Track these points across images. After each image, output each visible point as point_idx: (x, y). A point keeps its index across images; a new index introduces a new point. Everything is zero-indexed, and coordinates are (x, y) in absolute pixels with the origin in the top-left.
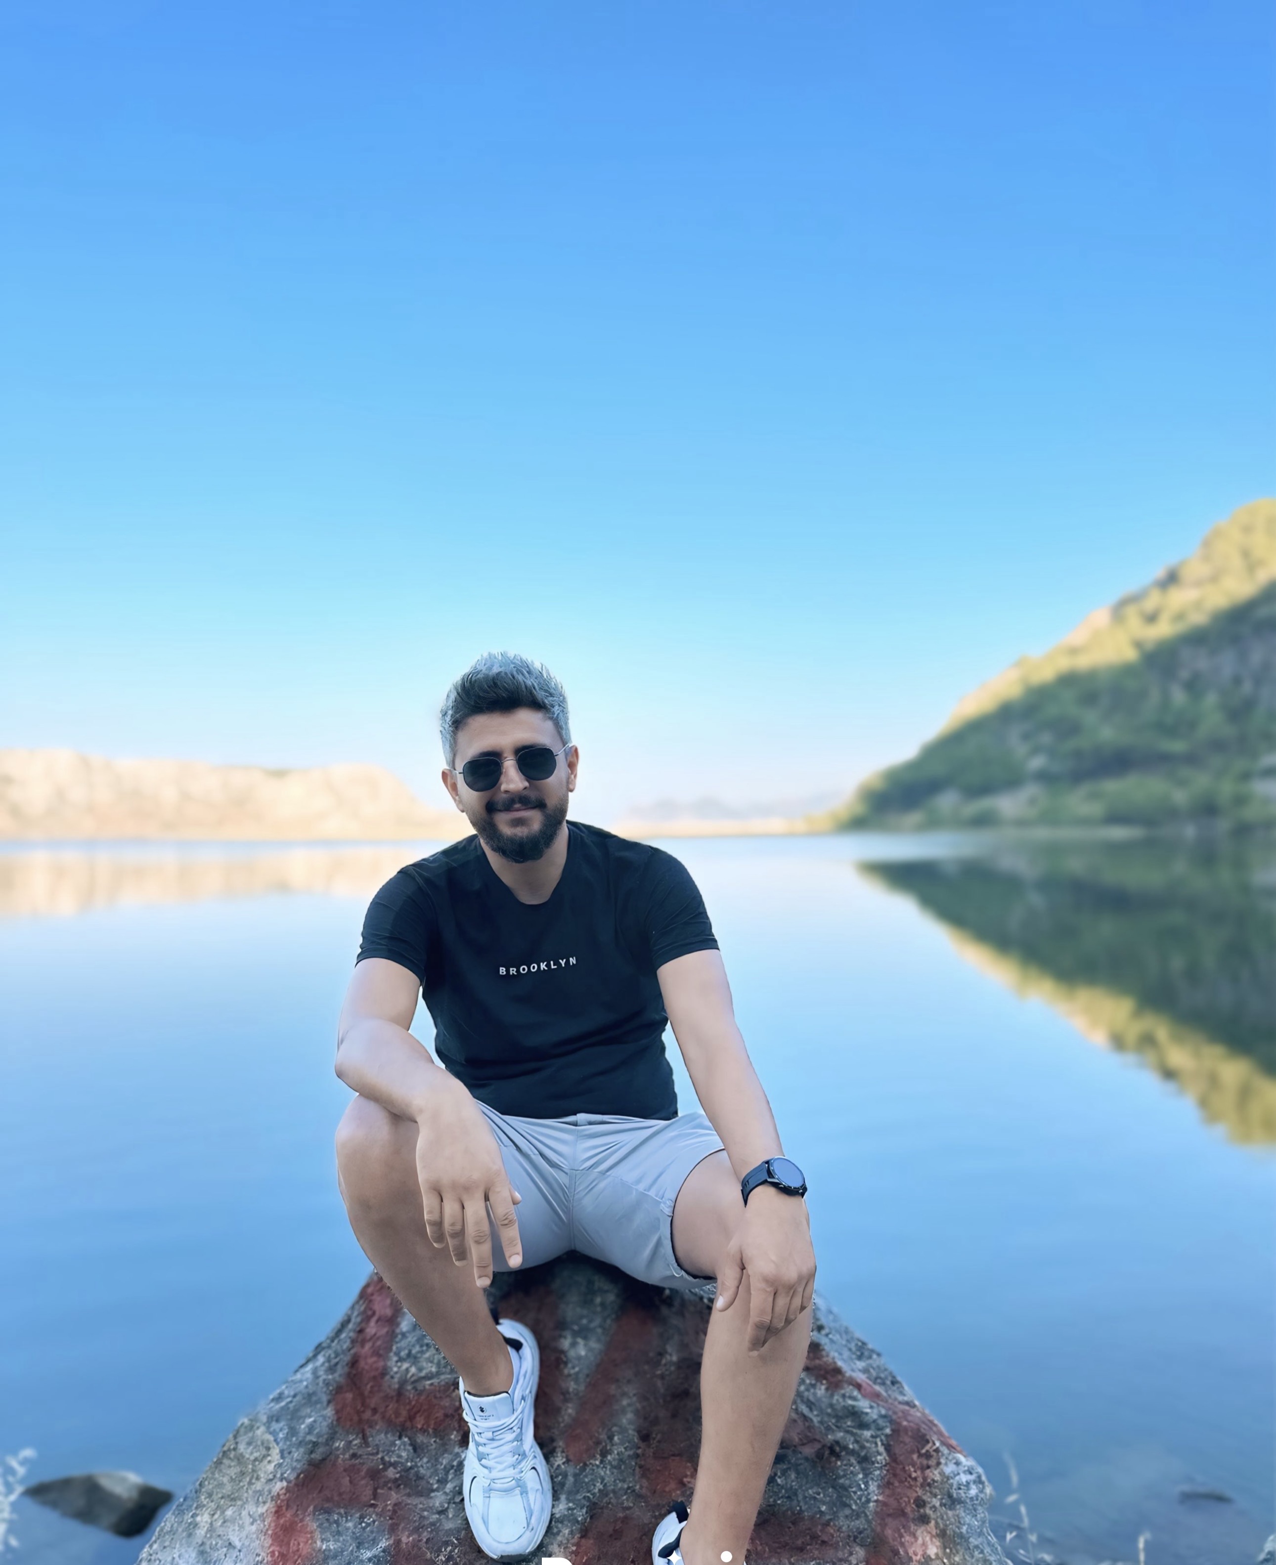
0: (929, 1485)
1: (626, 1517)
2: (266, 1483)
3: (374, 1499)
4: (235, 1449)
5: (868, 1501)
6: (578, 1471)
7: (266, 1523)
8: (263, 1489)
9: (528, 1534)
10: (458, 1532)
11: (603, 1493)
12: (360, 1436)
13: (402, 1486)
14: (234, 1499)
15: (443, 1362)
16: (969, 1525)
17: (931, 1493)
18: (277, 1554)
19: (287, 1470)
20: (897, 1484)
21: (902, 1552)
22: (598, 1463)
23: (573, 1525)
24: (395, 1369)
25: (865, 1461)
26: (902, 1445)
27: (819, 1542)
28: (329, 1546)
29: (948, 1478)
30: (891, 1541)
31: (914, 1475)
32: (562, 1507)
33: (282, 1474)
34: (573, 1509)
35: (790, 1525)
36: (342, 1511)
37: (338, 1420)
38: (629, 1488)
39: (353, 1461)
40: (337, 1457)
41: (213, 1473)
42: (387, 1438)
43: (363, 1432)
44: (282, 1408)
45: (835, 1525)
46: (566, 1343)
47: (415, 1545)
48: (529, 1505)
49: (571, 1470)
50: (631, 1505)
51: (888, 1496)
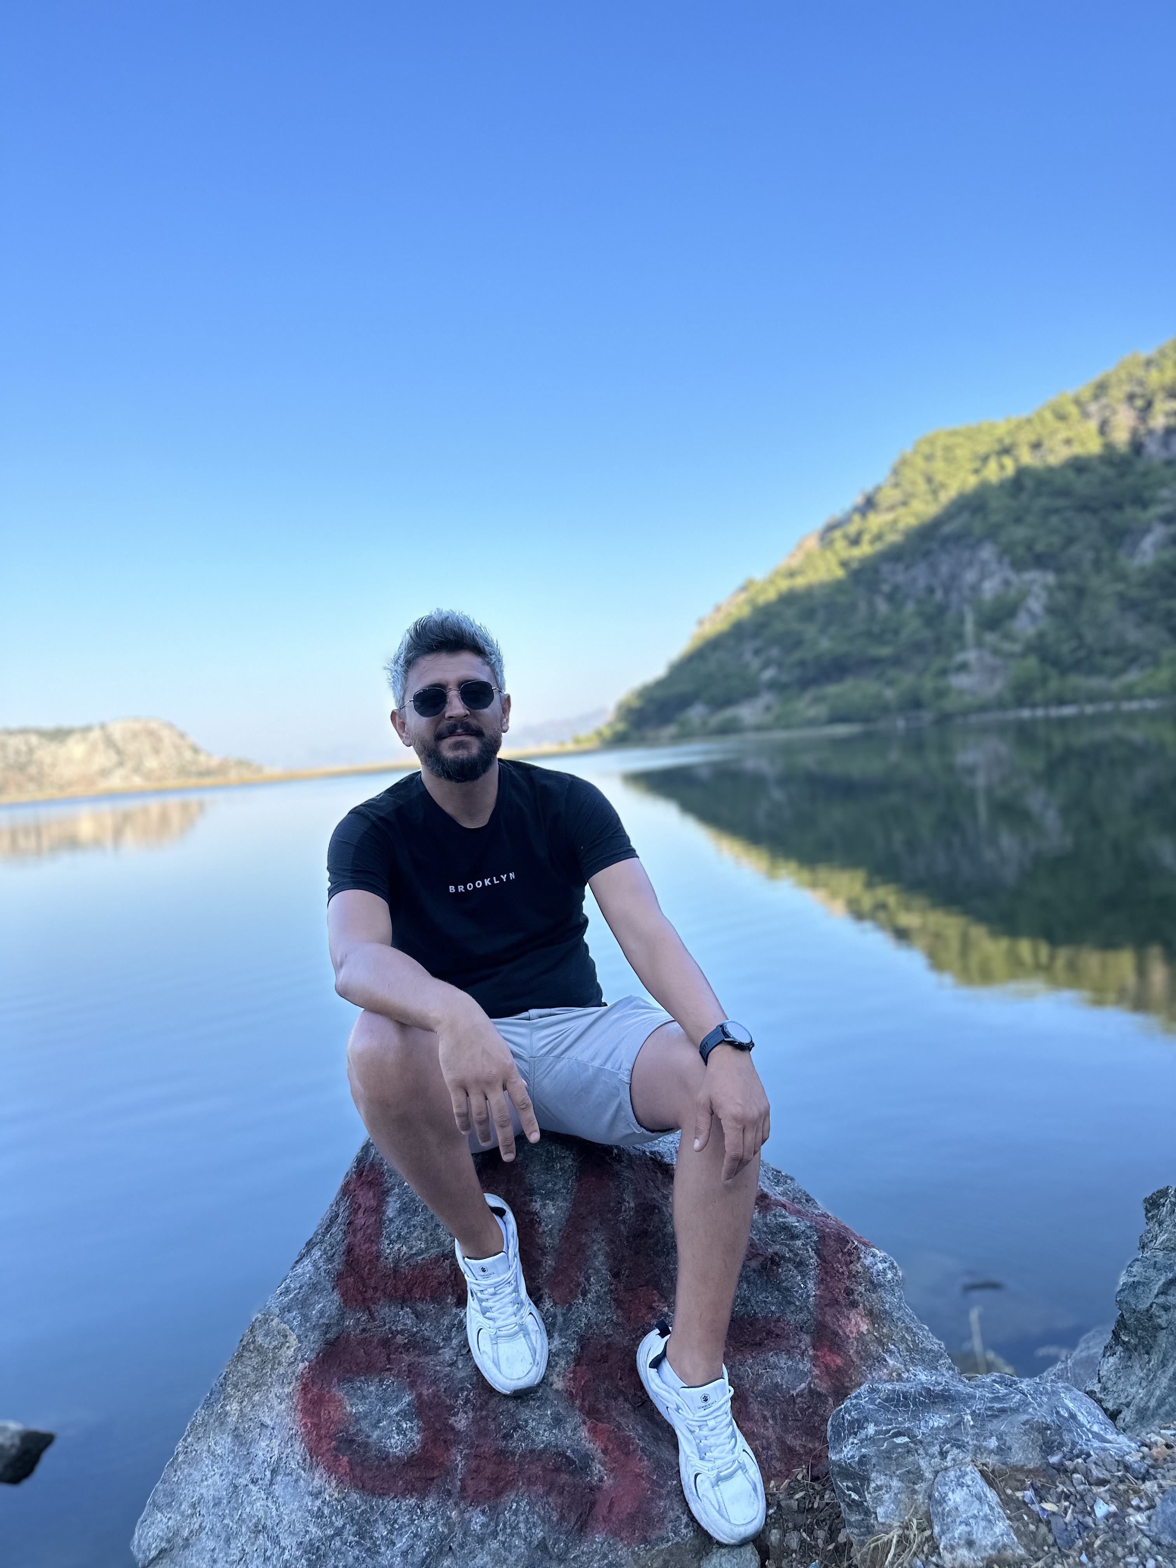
0: (854, 1276)
1: (609, 1343)
2: (289, 1366)
3: (389, 1364)
4: (253, 1342)
5: (808, 1296)
6: (565, 1311)
7: (294, 1400)
8: (287, 1372)
9: (535, 1369)
10: (470, 1378)
11: (589, 1326)
12: (367, 1312)
13: (411, 1349)
14: (259, 1386)
15: (430, 1238)
16: (890, 1302)
17: (856, 1282)
18: (310, 1425)
19: (306, 1352)
20: (829, 1279)
21: (841, 1333)
22: (581, 1302)
23: (567, 1356)
24: (388, 1251)
25: (800, 1265)
26: (828, 1248)
27: (774, 1336)
28: (358, 1409)
29: (869, 1268)
30: (831, 1325)
31: (841, 1270)
32: (557, 1342)
33: (302, 1356)
34: (566, 1343)
35: (748, 1326)
36: (363, 1378)
37: (345, 1301)
38: (607, 1319)
39: (365, 1335)
40: (349, 1334)
41: (235, 1366)
42: (390, 1310)
43: (368, 1308)
44: (292, 1300)
45: (784, 1320)
46: (537, 1206)
47: (435, 1395)
48: (532, 1344)
49: (559, 1311)
50: (611, 1332)
51: (823, 1290)
